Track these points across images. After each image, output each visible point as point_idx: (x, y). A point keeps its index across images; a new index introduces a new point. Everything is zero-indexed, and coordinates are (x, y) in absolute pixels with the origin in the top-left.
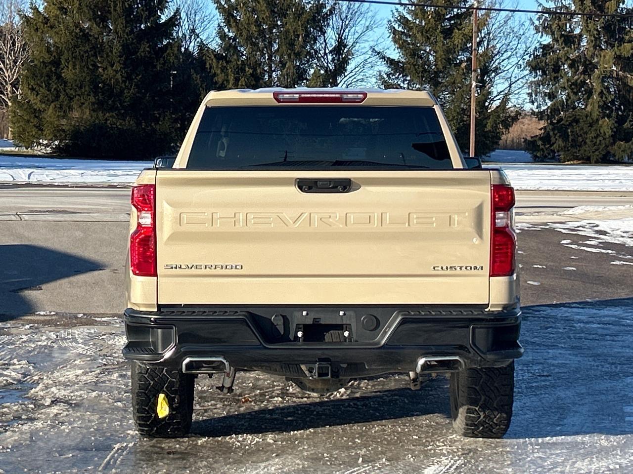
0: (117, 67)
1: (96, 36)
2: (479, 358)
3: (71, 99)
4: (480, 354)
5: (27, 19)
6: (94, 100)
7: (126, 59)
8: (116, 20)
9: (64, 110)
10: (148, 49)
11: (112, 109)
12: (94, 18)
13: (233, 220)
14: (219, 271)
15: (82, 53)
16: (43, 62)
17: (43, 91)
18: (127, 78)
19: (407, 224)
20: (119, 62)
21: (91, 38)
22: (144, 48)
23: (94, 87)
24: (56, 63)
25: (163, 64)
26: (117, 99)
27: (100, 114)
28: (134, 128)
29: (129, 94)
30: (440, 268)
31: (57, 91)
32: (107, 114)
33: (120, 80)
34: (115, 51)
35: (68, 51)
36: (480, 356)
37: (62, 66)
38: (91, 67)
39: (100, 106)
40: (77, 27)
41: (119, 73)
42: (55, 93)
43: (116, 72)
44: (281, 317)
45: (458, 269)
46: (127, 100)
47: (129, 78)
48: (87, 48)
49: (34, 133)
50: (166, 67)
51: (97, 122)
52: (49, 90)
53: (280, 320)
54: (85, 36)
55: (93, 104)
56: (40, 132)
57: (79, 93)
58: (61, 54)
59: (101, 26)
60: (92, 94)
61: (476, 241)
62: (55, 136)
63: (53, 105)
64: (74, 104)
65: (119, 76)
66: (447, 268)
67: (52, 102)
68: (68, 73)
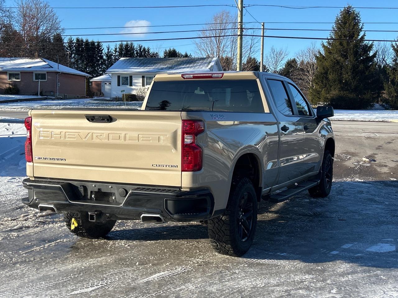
0: (350, 74)
1: (342, 62)
2: (169, 217)
3: (331, 86)
4: (170, 215)
5: (317, 58)
6: (339, 87)
7: (353, 71)
8: (350, 56)
9: (328, 91)
10: (363, 66)
11: (347, 90)
12: (342, 55)
13: (60, 136)
14: (56, 162)
15: (336, 69)
16: (321, 73)
17: (320, 84)
18: (353, 78)
19: (137, 141)
20: (350, 72)
21: (340, 63)
22: (361, 66)
23: (340, 82)
24: (326, 73)
25: (369, 72)
26: (349, 86)
27: (342, 92)
28: (355, 97)
29: (354, 84)
30: (156, 166)
31: (326, 84)
32: (345, 92)
33: (350, 79)
34: (349, 67)
35: (331, 69)
36: (170, 216)
37: (328, 74)
38: (339, 74)
39: (342, 89)
40: (335, 59)
41: (350, 76)
42: (325, 84)
43: (349, 76)
44: (82, 187)
45: (165, 166)
46: (353, 86)
47: (354, 78)
48: (338, 67)
49: (317, 100)
50: (370, 73)
51: (340, 95)
52: (323, 84)
53: (82, 188)
54: (338, 62)
55: (339, 88)
56: (319, 99)
57: (334, 84)
58: (328, 70)
59: (344, 58)
60: (339, 85)
61: (173, 151)
62: (325, 101)
63: (324, 89)
64: (332, 89)
65: (350, 77)
66: (159, 165)
67: (324, 88)
68: (330, 77)
